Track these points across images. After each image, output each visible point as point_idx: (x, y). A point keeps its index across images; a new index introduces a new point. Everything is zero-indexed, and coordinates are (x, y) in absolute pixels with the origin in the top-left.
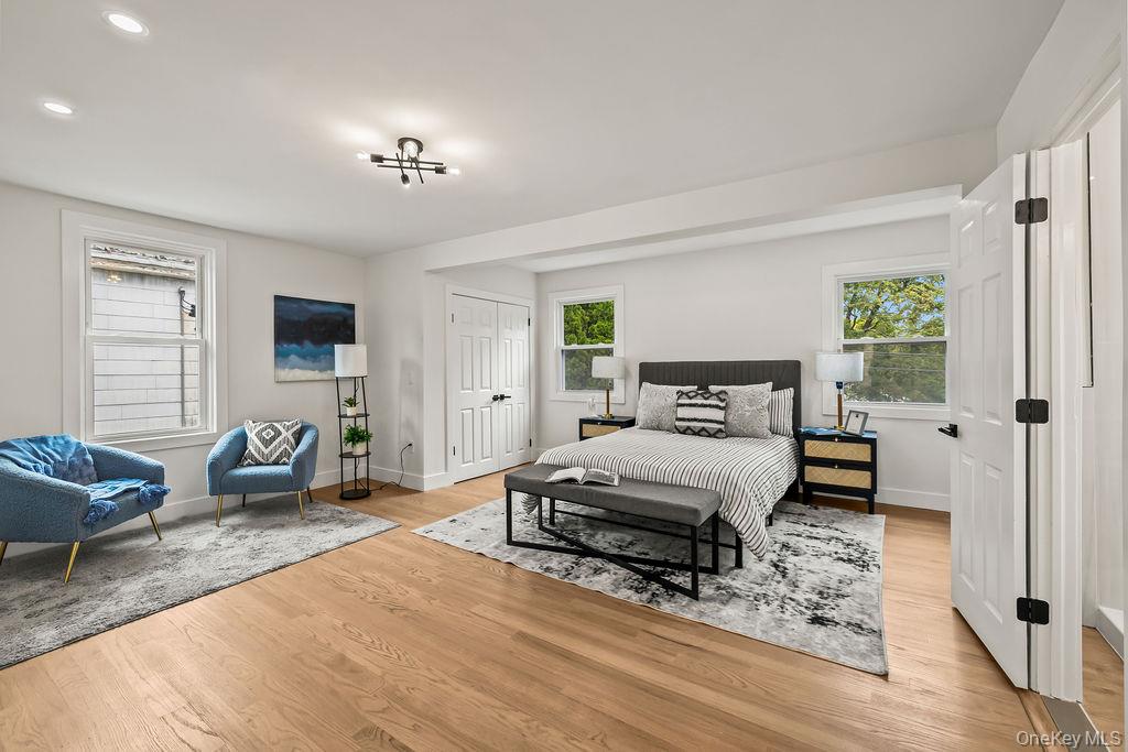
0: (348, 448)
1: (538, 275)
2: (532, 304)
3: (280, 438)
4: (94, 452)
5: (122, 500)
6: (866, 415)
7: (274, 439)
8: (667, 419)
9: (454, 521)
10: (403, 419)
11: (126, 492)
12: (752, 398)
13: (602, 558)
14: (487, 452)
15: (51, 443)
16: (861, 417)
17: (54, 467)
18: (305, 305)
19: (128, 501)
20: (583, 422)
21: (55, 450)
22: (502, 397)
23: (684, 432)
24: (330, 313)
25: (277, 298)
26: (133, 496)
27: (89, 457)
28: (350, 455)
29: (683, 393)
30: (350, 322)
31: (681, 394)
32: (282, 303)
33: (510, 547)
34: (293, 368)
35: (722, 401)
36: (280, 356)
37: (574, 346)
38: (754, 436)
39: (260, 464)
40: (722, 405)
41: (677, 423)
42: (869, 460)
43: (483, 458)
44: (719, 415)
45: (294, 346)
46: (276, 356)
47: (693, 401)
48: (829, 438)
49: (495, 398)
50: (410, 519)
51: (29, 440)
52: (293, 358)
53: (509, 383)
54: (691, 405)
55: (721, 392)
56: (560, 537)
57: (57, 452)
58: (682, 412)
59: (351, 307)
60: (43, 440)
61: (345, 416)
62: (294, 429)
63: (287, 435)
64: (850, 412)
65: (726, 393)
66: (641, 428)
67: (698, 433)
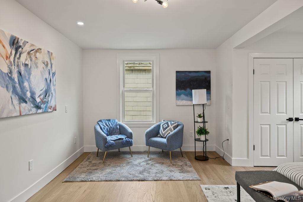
0: (197, 137)
3: (169, 128)
4: (120, 125)
5: (117, 141)
7: (166, 128)
11: (120, 139)
15: (111, 121)
17: (109, 128)
18: (187, 73)
19: (119, 142)
21: (111, 124)
22: (297, 120)
24: (198, 76)
25: (177, 72)
26: (121, 141)
27: (118, 127)
28: (199, 140)
30: (208, 79)
32: (178, 74)
34: (182, 100)
36: (178, 95)
39: (162, 137)
45: (183, 91)
46: (176, 95)
49: (290, 120)
51: (107, 120)
52: (182, 96)
57: (112, 124)
59: (209, 72)
60: (109, 120)
61: (197, 122)
62: (174, 125)
63: (171, 127)
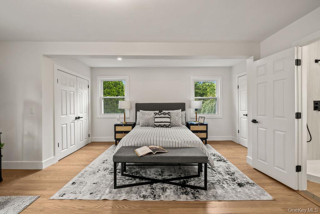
1: (92, 68)
2: (89, 79)
6: (204, 117)
8: (152, 122)
9: (74, 183)
10: (26, 133)
12: (176, 114)
13: (159, 182)
14: (73, 143)
16: (203, 118)
20: (116, 125)
22: (79, 118)
23: (158, 126)
29: (157, 113)
31: (156, 114)
33: (116, 190)
35: (169, 115)
37: (108, 97)
38: (178, 126)
40: (169, 117)
41: (155, 124)
42: (206, 130)
43: (71, 146)
44: (168, 120)
47: (161, 116)
48: (197, 125)
49: (76, 118)
50: (44, 190)
53: (81, 112)
54: (160, 117)
55: (169, 113)
56: (135, 177)
58: (156, 120)
64: (199, 117)
65: (170, 113)
66: (141, 126)
67: (162, 126)
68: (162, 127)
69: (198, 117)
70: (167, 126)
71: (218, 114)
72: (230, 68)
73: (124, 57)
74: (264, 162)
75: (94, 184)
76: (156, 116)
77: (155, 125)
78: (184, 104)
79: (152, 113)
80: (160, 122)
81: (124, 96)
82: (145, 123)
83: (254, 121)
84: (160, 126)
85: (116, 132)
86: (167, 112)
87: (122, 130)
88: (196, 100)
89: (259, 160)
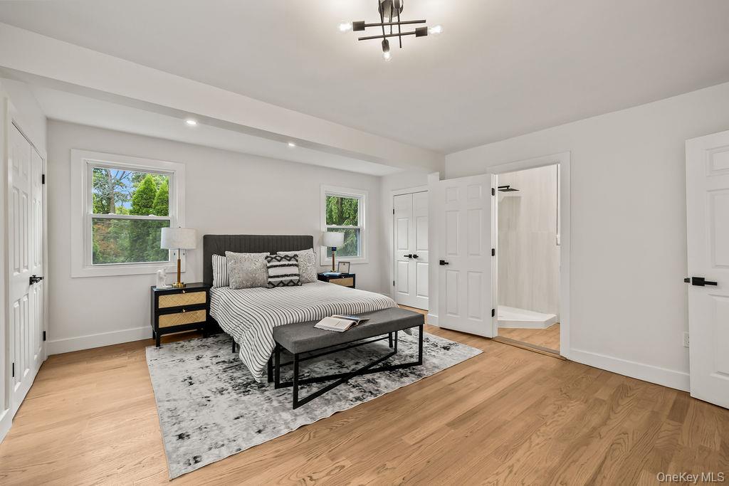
1: (49, 120)
6: (349, 263)
8: (262, 277)
9: (180, 436)
16: (347, 265)
20: (157, 294)
22: (35, 279)
23: (278, 285)
29: (271, 258)
31: (269, 259)
35: (297, 261)
41: (270, 280)
42: (353, 285)
43: (25, 370)
44: (294, 270)
49: (31, 281)
55: (295, 255)
58: (272, 272)
64: (339, 262)
65: (298, 256)
68: (284, 285)
69: (336, 263)
70: (286, 283)
71: (362, 256)
72: (379, 179)
73: (203, 119)
74: (455, 316)
75: (238, 418)
76: (271, 264)
77: (270, 283)
78: (312, 237)
79: (259, 259)
80: (282, 276)
81: (166, 214)
82: (247, 281)
83: (442, 263)
84: (281, 284)
85: (158, 312)
86: (291, 253)
87: (178, 305)
88: (330, 230)
89: (449, 315)
